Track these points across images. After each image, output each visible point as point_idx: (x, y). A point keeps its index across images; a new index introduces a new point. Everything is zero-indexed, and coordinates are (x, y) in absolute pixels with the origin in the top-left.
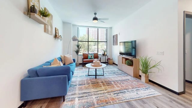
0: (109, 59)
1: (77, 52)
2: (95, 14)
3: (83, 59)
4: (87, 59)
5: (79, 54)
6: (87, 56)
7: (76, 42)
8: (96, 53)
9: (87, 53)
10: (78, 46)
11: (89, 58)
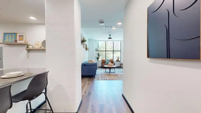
0: (122, 64)
1: (98, 58)
2: (110, 35)
3: (102, 63)
4: (105, 63)
5: (99, 60)
6: (104, 61)
7: (97, 52)
8: (112, 60)
9: (105, 59)
10: (98, 55)
11: (106, 63)
